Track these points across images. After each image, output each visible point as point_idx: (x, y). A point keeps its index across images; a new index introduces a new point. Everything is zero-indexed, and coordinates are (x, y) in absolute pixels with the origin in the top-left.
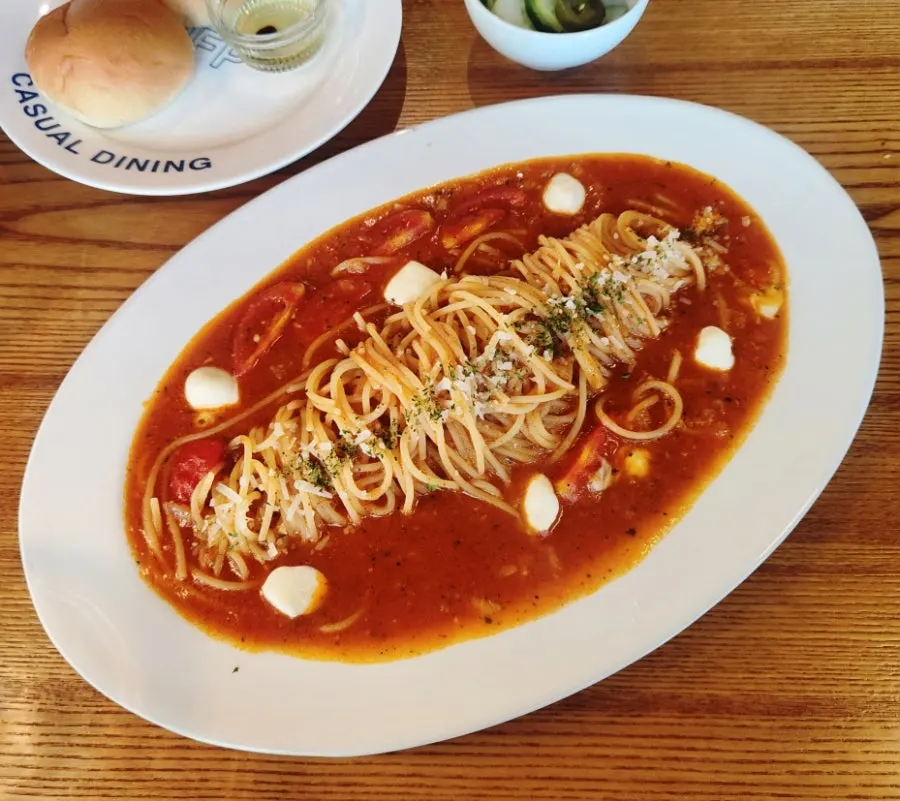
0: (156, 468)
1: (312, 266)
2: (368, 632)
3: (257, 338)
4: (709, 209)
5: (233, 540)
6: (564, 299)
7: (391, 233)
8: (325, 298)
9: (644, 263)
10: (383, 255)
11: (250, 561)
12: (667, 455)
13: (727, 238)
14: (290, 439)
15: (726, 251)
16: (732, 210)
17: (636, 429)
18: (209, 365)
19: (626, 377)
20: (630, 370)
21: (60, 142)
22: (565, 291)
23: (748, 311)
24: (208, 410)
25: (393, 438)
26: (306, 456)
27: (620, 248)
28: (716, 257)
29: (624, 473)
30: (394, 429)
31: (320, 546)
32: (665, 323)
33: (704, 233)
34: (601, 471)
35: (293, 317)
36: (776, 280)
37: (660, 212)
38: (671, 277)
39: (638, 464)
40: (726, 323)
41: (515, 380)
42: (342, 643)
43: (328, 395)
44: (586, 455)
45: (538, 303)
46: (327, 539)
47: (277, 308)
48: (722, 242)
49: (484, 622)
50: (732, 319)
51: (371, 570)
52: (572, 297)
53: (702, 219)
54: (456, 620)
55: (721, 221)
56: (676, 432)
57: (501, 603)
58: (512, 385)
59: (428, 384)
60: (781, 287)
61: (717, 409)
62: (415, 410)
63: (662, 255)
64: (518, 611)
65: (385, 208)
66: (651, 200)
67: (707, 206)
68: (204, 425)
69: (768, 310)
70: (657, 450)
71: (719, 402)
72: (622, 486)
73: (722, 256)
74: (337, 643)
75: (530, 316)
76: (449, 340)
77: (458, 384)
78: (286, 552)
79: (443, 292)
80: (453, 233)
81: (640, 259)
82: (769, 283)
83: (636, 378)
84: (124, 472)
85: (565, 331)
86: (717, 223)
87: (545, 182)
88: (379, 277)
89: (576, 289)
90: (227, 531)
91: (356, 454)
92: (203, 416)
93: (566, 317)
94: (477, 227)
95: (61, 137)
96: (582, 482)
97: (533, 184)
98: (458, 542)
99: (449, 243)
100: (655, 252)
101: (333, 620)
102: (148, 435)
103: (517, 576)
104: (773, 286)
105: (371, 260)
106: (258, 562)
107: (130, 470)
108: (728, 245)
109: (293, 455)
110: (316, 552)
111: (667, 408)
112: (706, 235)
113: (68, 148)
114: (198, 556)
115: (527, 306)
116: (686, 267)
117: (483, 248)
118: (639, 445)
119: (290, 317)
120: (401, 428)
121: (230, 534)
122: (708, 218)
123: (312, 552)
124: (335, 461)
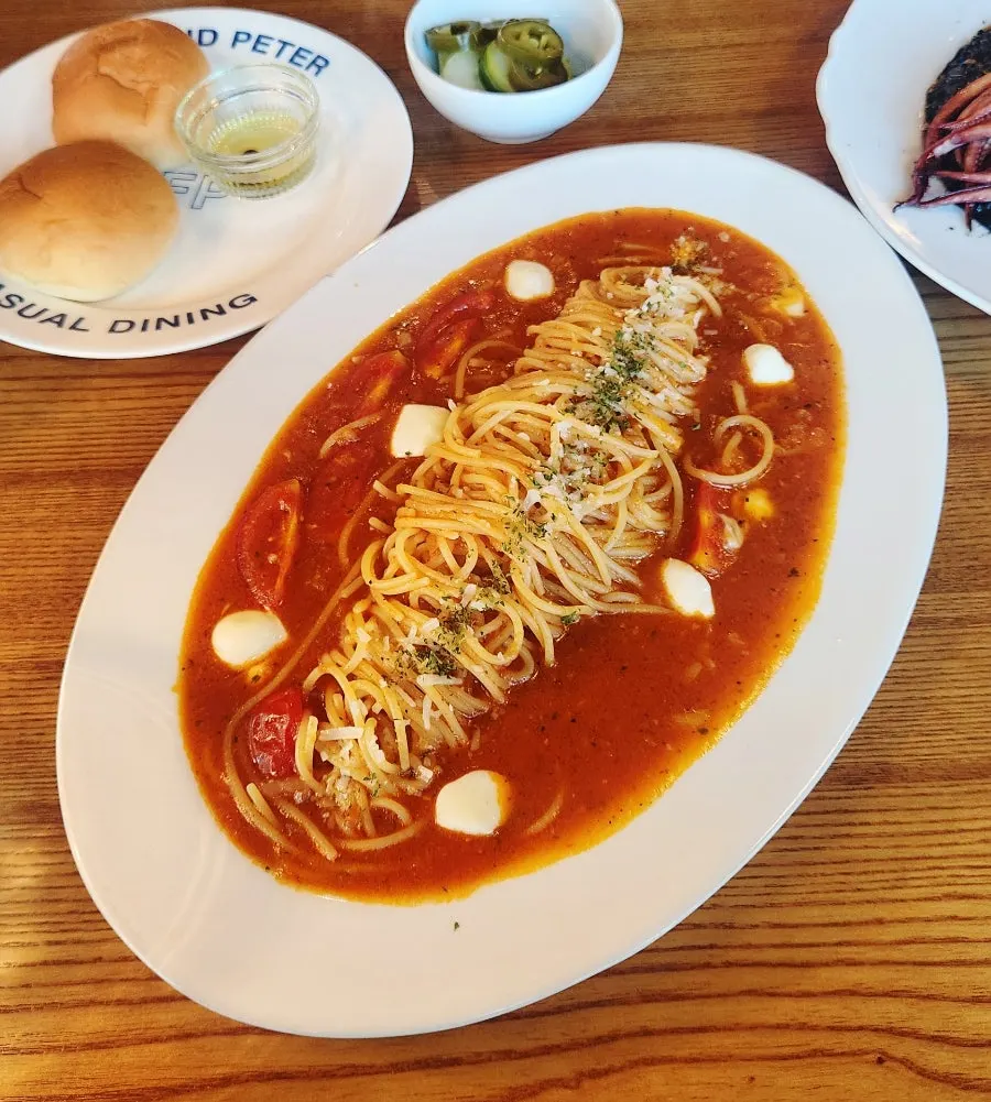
0: (227, 754)
1: (292, 457)
2: (583, 809)
3: (272, 558)
4: (682, 239)
5: (371, 785)
6: (601, 369)
7: (365, 388)
8: (328, 485)
9: (655, 307)
10: (369, 412)
11: (404, 799)
12: (782, 484)
13: (715, 259)
14: (381, 640)
15: (721, 271)
16: (705, 232)
17: (738, 472)
18: (229, 612)
19: (698, 427)
20: (698, 420)
21: (60, 324)
22: (596, 361)
23: (775, 316)
24: (257, 663)
25: (503, 581)
26: (411, 649)
27: (620, 304)
28: (716, 281)
29: (751, 520)
30: (497, 572)
31: (475, 744)
32: (706, 359)
33: (690, 263)
34: (728, 528)
35: (302, 519)
36: (784, 279)
37: (635, 259)
38: (686, 313)
39: (759, 505)
40: (762, 336)
41: (597, 468)
42: (561, 834)
43: (400, 573)
44: (706, 517)
45: (576, 382)
46: (477, 734)
47: (277, 518)
48: (715, 265)
49: (699, 734)
50: (766, 330)
51: (546, 741)
52: (608, 364)
53: (682, 252)
54: (669, 747)
55: (701, 246)
56: (777, 459)
57: (705, 707)
58: (596, 475)
59: (513, 505)
60: (792, 284)
61: (804, 419)
62: (515, 537)
63: (668, 292)
64: (728, 707)
65: (342, 367)
66: (621, 252)
67: (678, 237)
68: (260, 681)
69: (794, 309)
70: (769, 484)
71: (803, 411)
72: (757, 535)
73: (720, 277)
74: (556, 837)
75: (576, 400)
76: (506, 454)
77: (545, 490)
78: (438, 768)
79: (461, 420)
80: (434, 361)
81: (649, 304)
82: (780, 284)
83: (708, 425)
84: (192, 775)
85: (619, 400)
86: (699, 249)
87: (502, 274)
88: (378, 437)
89: (606, 355)
90: (359, 777)
91: (470, 617)
92: (253, 672)
93: (611, 385)
94: (457, 344)
95: (58, 319)
96: (716, 546)
97: (492, 282)
98: (624, 668)
99: (434, 372)
100: (660, 294)
101: (538, 814)
102: (198, 723)
103: (705, 672)
104: (785, 286)
105: (358, 424)
106: (412, 796)
107: (197, 773)
108: (720, 264)
109: (395, 654)
110: (474, 752)
111: (755, 440)
112: (695, 264)
113: (73, 327)
114: (336, 825)
115: (567, 391)
116: (694, 300)
117: (474, 363)
118: (752, 486)
119: (299, 522)
120: (505, 566)
121: (366, 779)
122: (685, 249)
123: (470, 755)
124: (450, 636)
